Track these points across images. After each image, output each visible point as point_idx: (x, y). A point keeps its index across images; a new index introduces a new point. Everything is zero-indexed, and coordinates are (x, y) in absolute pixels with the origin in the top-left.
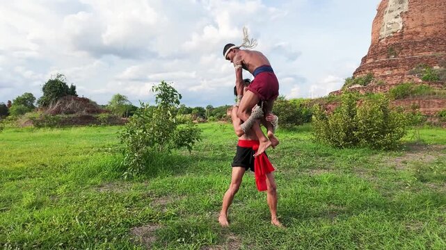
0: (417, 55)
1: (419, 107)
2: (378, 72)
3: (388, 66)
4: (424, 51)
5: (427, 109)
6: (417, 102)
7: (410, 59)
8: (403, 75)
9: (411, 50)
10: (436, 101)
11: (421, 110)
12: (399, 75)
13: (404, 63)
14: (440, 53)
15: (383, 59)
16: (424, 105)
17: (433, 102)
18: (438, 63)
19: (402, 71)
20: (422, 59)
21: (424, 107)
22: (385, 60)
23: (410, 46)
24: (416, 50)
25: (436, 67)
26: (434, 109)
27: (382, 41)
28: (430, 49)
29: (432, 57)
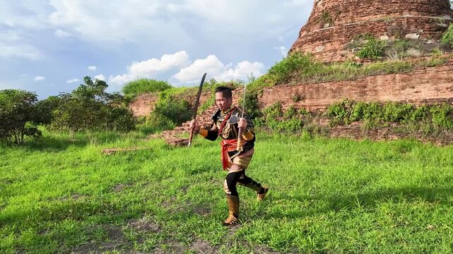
0: (359, 21)
1: (304, 98)
2: (308, 49)
3: (319, 39)
4: (369, 14)
5: (316, 102)
6: (301, 89)
7: (348, 28)
8: (337, 50)
9: (351, 14)
10: (327, 85)
11: (307, 102)
12: (330, 51)
13: (339, 33)
14: (392, 15)
15: (316, 29)
16: (311, 93)
17: (324, 88)
18: (386, 30)
19: (336, 45)
20: (364, 26)
21: (311, 98)
22: (318, 30)
23: (350, 8)
24: (357, 14)
25: (384, 38)
26: (326, 101)
27: (319, 4)
28: (379, 10)
29: (379, 22)
